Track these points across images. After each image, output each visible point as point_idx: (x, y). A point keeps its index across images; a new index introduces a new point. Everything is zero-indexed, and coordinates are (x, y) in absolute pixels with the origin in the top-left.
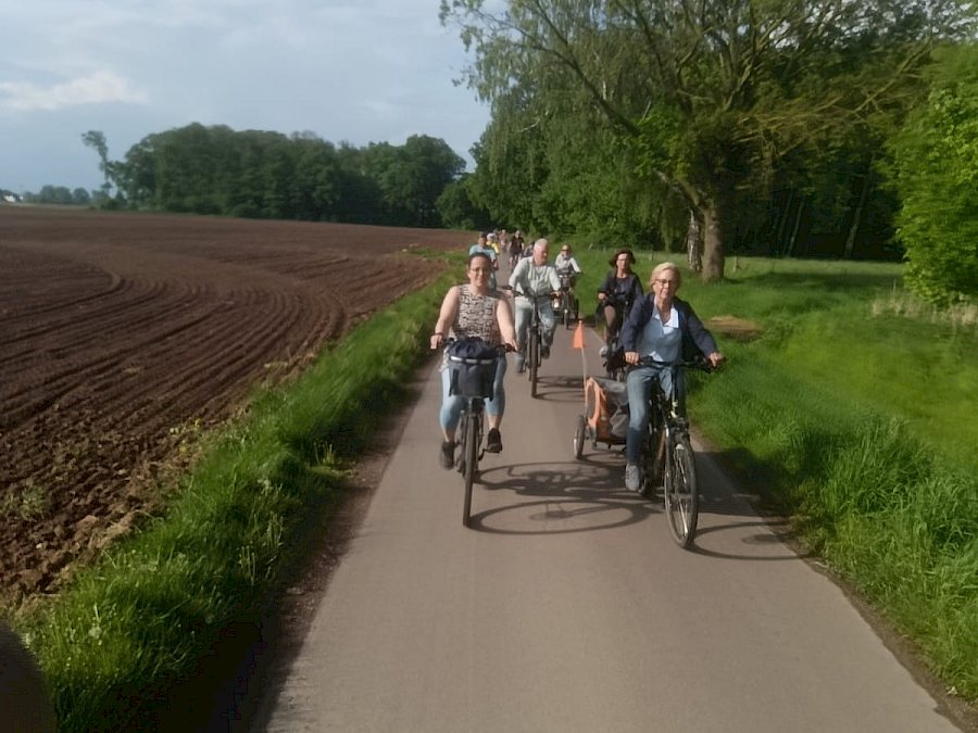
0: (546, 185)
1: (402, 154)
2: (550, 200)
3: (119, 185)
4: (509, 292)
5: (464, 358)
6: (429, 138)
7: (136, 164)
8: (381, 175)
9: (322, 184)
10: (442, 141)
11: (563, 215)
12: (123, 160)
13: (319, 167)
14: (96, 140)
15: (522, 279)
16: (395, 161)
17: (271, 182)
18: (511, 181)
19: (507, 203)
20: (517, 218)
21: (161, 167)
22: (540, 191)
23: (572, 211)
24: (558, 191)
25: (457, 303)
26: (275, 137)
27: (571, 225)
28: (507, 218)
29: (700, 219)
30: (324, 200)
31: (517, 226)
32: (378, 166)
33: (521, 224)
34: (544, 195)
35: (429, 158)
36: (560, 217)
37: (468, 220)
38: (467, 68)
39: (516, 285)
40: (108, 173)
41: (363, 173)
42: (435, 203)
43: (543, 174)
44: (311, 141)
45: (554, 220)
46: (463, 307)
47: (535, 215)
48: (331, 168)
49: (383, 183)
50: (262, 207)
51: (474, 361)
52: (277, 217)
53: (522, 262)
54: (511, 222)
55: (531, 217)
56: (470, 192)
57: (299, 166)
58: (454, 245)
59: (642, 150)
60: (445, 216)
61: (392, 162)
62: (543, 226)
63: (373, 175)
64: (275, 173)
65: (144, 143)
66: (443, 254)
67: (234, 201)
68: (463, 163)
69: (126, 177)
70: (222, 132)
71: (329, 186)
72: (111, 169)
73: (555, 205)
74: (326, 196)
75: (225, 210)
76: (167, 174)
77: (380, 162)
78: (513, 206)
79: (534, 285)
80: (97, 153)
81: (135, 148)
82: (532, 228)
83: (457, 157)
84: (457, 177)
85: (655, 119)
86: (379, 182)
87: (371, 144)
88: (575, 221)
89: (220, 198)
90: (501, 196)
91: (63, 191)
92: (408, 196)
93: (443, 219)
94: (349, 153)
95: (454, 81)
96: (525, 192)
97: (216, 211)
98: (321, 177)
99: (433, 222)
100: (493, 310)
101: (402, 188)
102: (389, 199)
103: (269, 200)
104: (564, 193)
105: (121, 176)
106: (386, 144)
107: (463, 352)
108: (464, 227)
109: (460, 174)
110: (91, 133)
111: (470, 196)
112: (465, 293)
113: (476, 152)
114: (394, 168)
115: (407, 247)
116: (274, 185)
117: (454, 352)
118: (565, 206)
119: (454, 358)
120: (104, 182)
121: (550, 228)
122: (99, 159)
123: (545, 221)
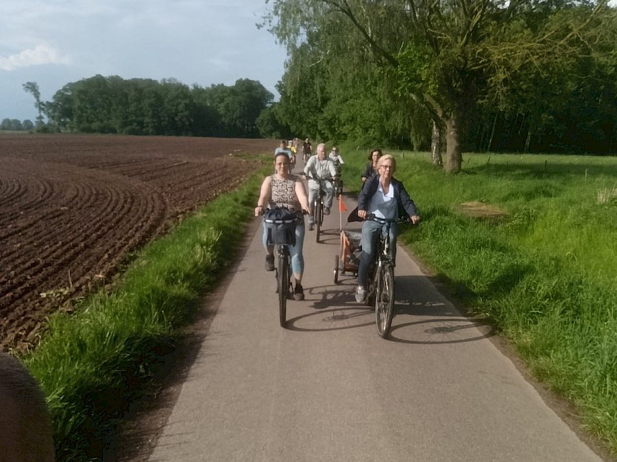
0: (327, 108)
1: (232, 91)
2: (329, 118)
3: (49, 117)
4: (304, 177)
5: (274, 221)
6: (250, 81)
7: (60, 103)
8: (219, 105)
9: (182, 111)
10: (258, 82)
11: (339, 128)
12: (52, 101)
13: (180, 101)
14: (32, 88)
15: (312, 169)
16: (229, 95)
17: (149, 111)
18: (303, 106)
19: (301, 120)
20: (308, 131)
21: (77, 104)
22: (322, 112)
23: (345, 125)
24: (335, 112)
25: (270, 186)
26: (151, 83)
27: (343, 134)
28: (301, 131)
29: (441, 128)
30: (183, 122)
31: (308, 135)
32: (218, 100)
33: (310, 134)
34: (325, 115)
35: (250, 94)
36: (337, 129)
37: (277, 132)
38: (267, 15)
39: (308, 173)
40: (41, 109)
41: (208, 104)
42: (256, 122)
43: (325, 101)
44: (174, 84)
45: (332, 131)
46: (274, 188)
47: (319, 128)
48: (187, 101)
49: (221, 110)
50: (143, 128)
51: (281, 222)
52: (153, 134)
53: (312, 159)
54: (304, 133)
55: (317, 129)
56: (277, 114)
57: (166, 100)
58: (267, 149)
59: (401, 76)
60: (262, 131)
61: (226, 97)
62: (325, 135)
63: (215, 105)
64: (151, 105)
65: (65, 89)
66: (258, 156)
67: (124, 125)
68: (272, 96)
69: (54, 112)
70: (116, 80)
71: (186, 113)
72: (43, 107)
73: (333, 121)
74: (184, 119)
75: (118, 131)
76: (79, 108)
77: (219, 97)
78: (305, 122)
79: (319, 173)
80: (33, 96)
81: (59, 92)
82: (318, 137)
83: (268, 92)
84: (269, 105)
85: (409, 53)
86: (218, 109)
87: (213, 85)
88: (347, 132)
89: (116, 123)
90: (297, 116)
91: (16, 122)
92: (237, 118)
93: (261, 133)
94: (199, 91)
95: (257, 25)
96: (313, 113)
97: (113, 131)
98: (181, 107)
99: (254, 134)
100: (293, 188)
101: (234, 113)
102: (226, 120)
103: (148, 123)
104: (339, 113)
105: (50, 111)
106: (223, 85)
107: (273, 217)
108: (274, 137)
109: (270, 103)
110: (29, 83)
111: (277, 117)
112: (275, 179)
113: (280, 87)
114: (228, 100)
115: (233, 152)
116: (150, 113)
117: (267, 217)
118: (340, 121)
119: (267, 221)
120: (38, 115)
121: (330, 136)
122: (35, 100)
123: (327, 132)
